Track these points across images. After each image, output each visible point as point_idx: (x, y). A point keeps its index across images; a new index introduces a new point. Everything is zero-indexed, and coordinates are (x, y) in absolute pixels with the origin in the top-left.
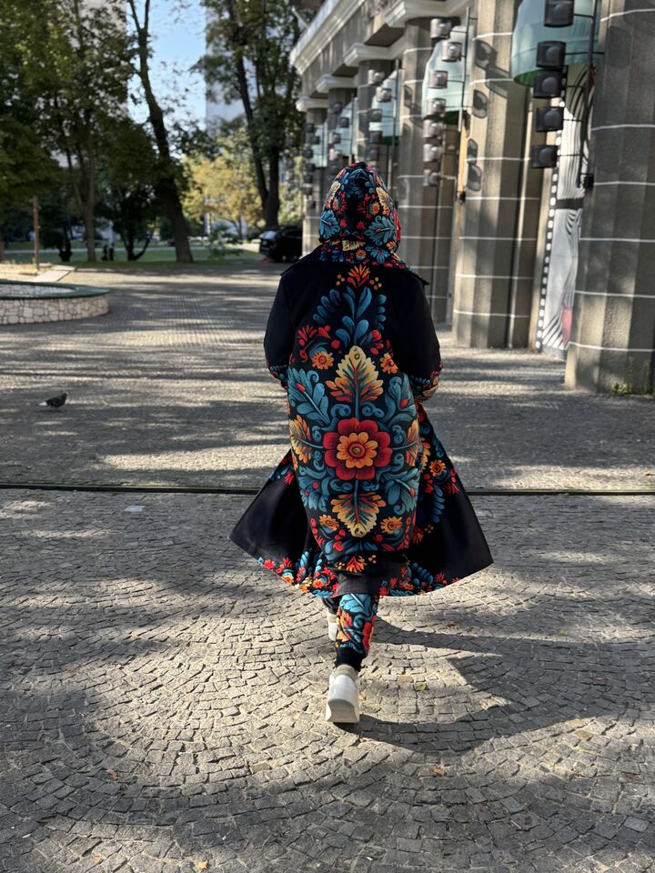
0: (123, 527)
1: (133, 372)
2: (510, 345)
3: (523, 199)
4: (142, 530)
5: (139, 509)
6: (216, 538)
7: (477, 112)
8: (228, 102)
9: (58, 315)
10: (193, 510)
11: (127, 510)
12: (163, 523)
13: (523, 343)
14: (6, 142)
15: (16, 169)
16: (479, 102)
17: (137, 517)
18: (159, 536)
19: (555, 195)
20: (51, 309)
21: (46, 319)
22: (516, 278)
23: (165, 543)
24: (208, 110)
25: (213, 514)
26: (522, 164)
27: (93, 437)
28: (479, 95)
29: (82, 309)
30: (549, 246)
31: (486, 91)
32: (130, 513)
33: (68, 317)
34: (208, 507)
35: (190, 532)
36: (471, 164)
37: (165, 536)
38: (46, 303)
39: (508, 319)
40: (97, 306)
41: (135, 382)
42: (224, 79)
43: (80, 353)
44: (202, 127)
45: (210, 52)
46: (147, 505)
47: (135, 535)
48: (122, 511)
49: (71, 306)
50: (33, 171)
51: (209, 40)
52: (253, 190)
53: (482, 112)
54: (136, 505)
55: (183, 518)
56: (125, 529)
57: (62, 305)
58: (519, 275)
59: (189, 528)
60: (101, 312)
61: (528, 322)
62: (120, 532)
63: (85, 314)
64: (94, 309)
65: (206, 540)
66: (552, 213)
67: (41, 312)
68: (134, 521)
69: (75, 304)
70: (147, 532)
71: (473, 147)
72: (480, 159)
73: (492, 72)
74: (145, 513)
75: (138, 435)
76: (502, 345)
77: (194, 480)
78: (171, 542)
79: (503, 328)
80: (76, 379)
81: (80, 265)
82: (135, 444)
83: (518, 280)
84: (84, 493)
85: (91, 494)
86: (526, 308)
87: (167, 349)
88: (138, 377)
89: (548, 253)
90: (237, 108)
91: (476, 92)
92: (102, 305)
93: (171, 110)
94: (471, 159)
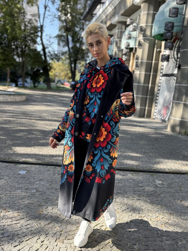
0: (16, 181)
1: (30, 118)
2: (145, 117)
3: (152, 73)
4: (24, 183)
5: (24, 172)
6: (54, 189)
7: (140, 47)
8: (64, 47)
9: (11, 100)
10: (46, 174)
11: (19, 173)
12: (33, 180)
13: (149, 116)
14: (2, 53)
15: (4, 60)
16: (140, 44)
17: (23, 176)
18: (31, 187)
19: (162, 73)
20: (8, 98)
21: (7, 101)
22: (148, 97)
23: (33, 191)
24: (58, 48)
25: (54, 176)
26: (152, 63)
27: (13, 140)
28: (140, 42)
29: (18, 98)
30: (159, 88)
31: (142, 41)
32: (20, 174)
33: (13, 101)
34: (51, 172)
35: (43, 185)
36: (137, 62)
37: (33, 187)
38: (7, 96)
39: (145, 109)
40: (22, 98)
41: (31, 121)
42: (63, 41)
43: (15, 111)
44: (56, 53)
45: (60, 33)
46: (28, 171)
47: (20, 186)
48: (17, 173)
49: (14, 98)
50: (9, 61)
51: (60, 30)
52: (69, 72)
53: (141, 47)
54: (23, 170)
55: (41, 178)
56: (17, 182)
57: (12, 97)
58: (150, 96)
59: (43, 183)
60: (23, 100)
61: (151, 110)
62: (15, 184)
63: (19, 100)
64: (21, 99)
65: (50, 190)
66: (161, 78)
67: (5, 98)
68: (22, 178)
69: (16, 97)
70: (26, 184)
71: (138, 57)
72: (140, 61)
73: (144, 35)
74: (27, 175)
75: (29, 140)
76: (143, 117)
77: (47, 160)
78: (35, 191)
79: (143, 111)
80: (11, 119)
81: (20, 87)
82: (27, 143)
83: (149, 98)
84: (4, 164)
85: (7, 164)
86: (151, 106)
87: (42, 111)
88: (32, 119)
89: (159, 90)
90: (66, 49)
91: (139, 41)
92: (24, 98)
93: (48, 48)
94: (137, 61)
